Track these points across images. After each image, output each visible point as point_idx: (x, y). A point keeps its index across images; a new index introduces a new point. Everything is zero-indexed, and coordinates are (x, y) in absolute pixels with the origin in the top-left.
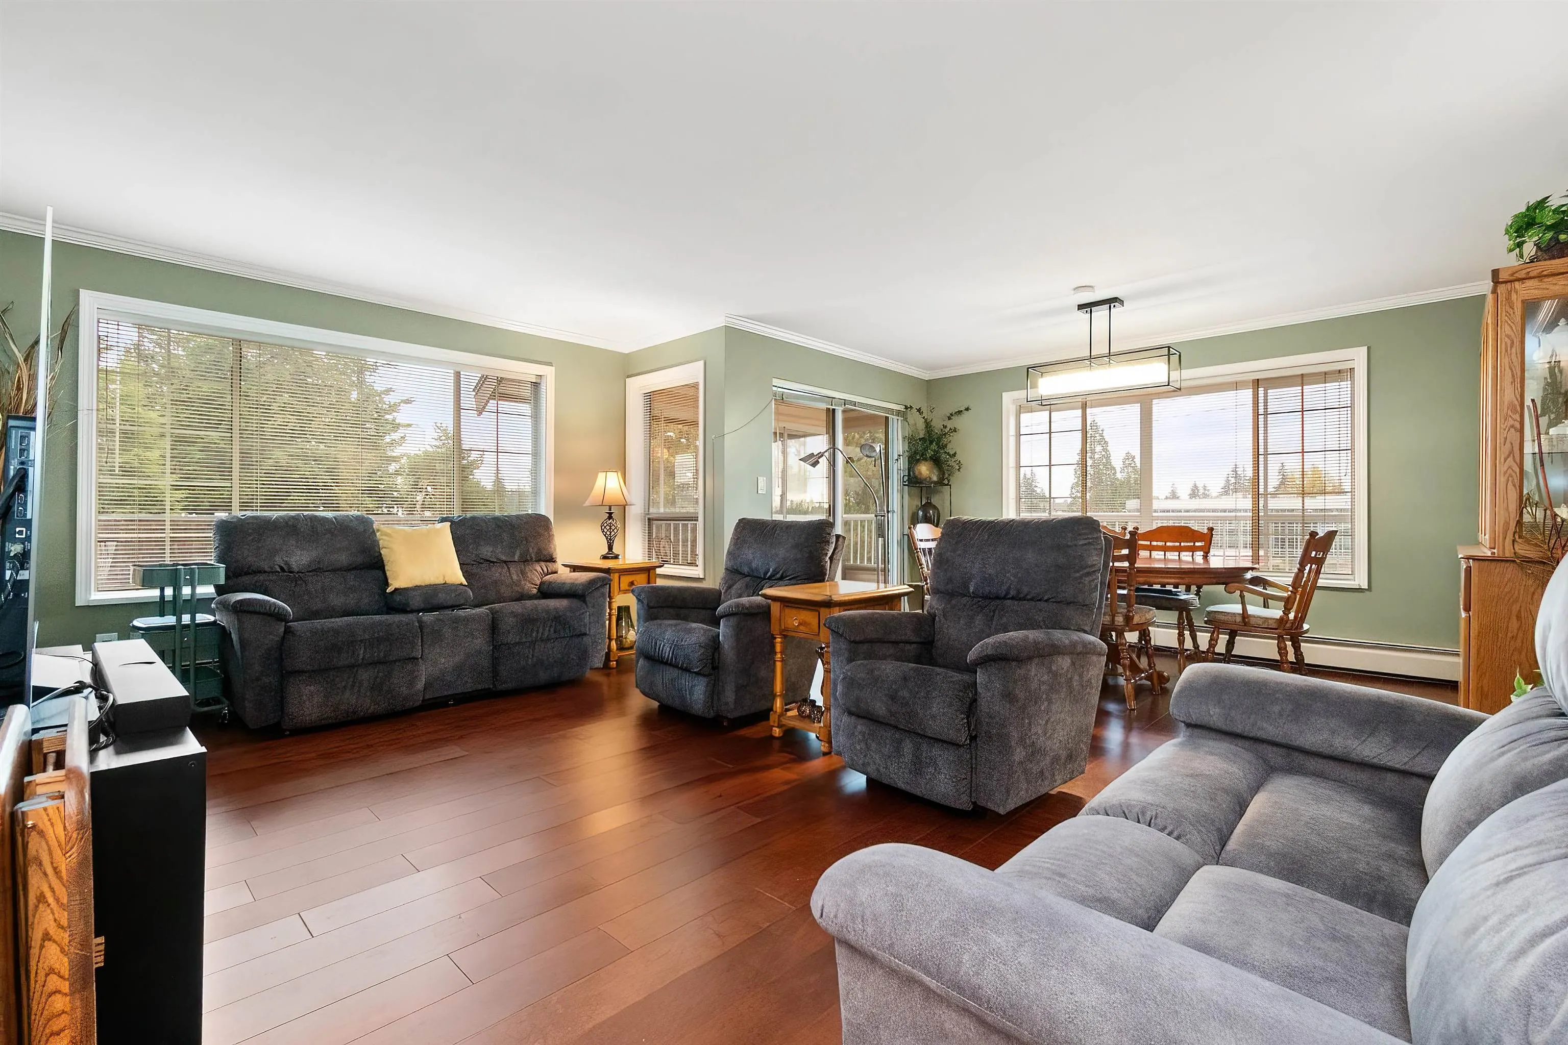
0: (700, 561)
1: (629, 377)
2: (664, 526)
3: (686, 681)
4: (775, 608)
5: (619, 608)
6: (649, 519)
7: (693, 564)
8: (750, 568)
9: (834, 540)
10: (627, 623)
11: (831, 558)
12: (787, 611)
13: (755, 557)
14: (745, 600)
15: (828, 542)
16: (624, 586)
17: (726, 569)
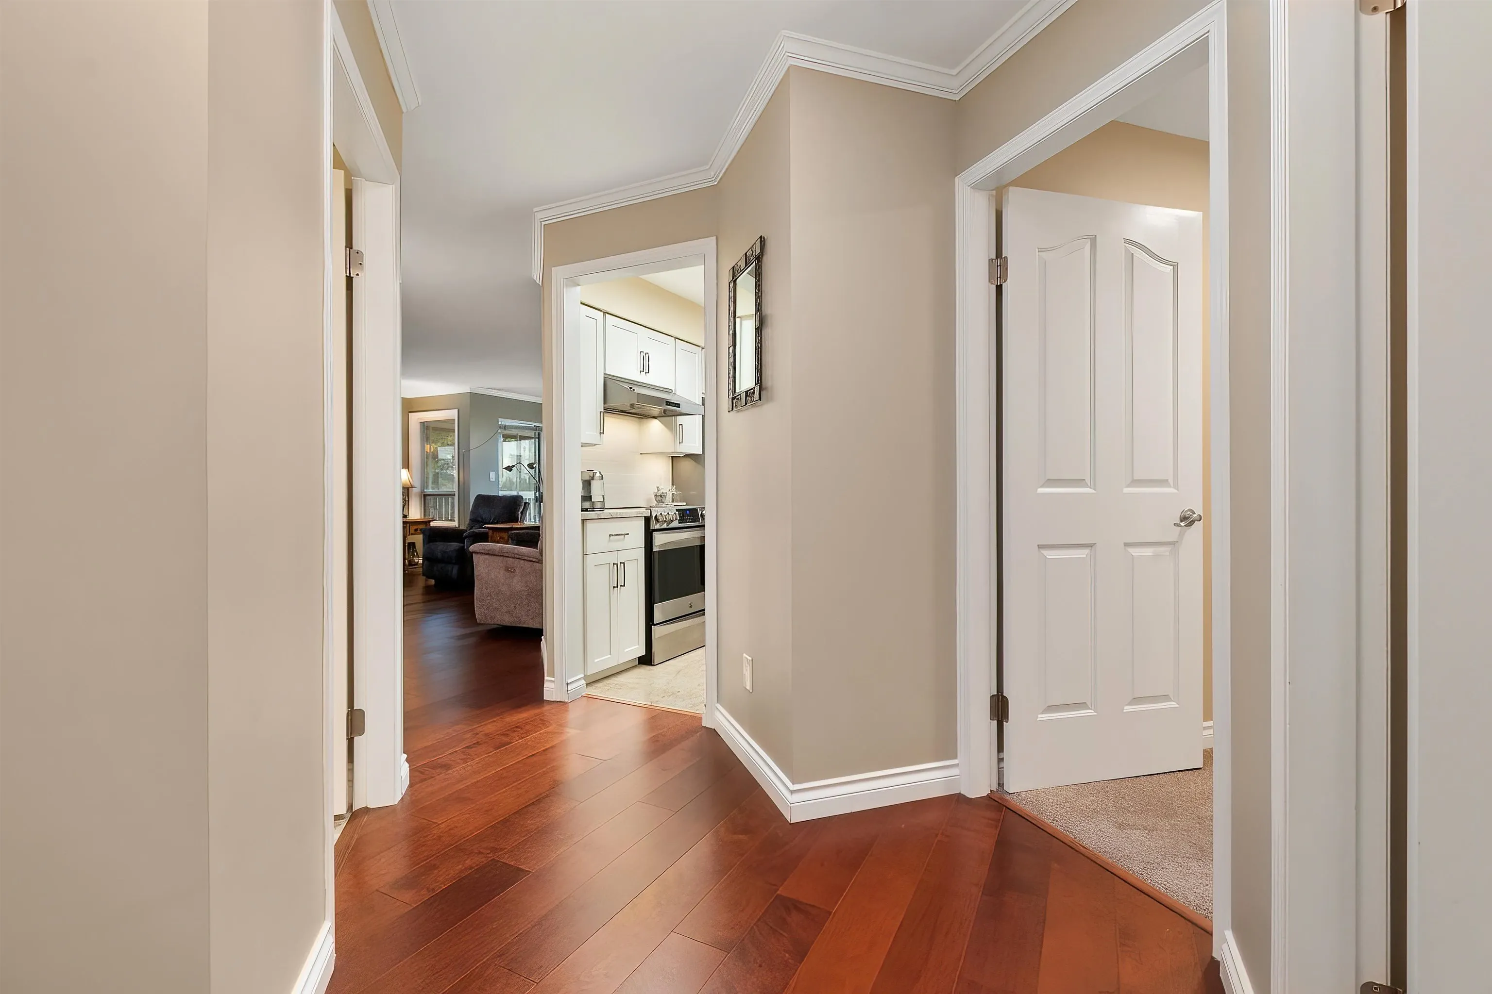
0: (456, 519)
1: (410, 412)
2: (432, 499)
3: (449, 567)
4: (490, 532)
5: (409, 543)
6: (424, 495)
7: (452, 520)
8: (482, 518)
9: (523, 503)
10: (413, 549)
11: (522, 513)
12: (495, 533)
13: (484, 513)
14: (476, 530)
15: (520, 505)
16: (412, 531)
17: (470, 520)
